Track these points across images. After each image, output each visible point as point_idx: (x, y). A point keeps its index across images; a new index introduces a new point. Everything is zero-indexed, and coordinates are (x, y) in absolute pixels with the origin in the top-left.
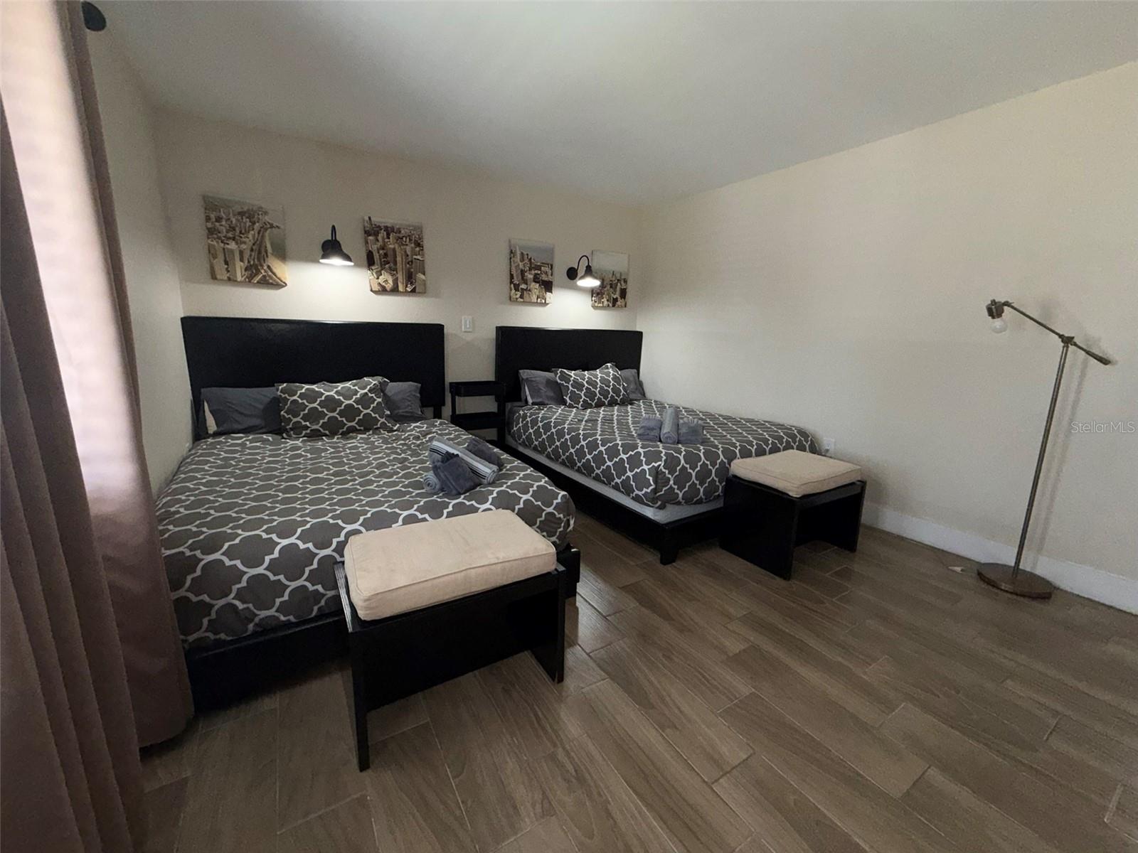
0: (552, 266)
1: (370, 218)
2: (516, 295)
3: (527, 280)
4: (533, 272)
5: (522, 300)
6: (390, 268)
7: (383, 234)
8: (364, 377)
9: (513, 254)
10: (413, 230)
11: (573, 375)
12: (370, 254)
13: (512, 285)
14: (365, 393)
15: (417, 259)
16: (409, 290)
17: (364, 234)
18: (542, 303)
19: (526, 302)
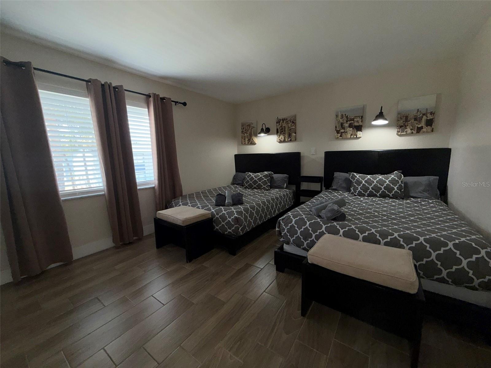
0: (362, 117)
1: (278, 118)
2: (338, 135)
3: (344, 127)
4: (349, 123)
5: (341, 138)
6: (283, 133)
7: (282, 121)
8: (264, 171)
9: (337, 116)
10: (292, 118)
11: (358, 176)
12: (277, 130)
13: (336, 131)
14: (262, 177)
15: (293, 128)
16: (289, 140)
17: (276, 123)
18: (354, 138)
19: (344, 138)
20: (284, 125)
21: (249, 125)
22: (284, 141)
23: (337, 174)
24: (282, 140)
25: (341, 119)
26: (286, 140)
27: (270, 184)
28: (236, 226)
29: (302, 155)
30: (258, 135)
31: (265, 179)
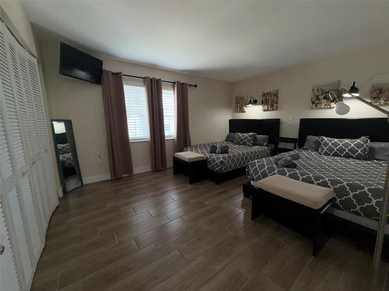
1: (263, 92)
2: (313, 106)
3: (319, 99)
4: (324, 95)
5: (316, 107)
6: (267, 104)
7: (266, 95)
8: (250, 133)
9: (313, 90)
10: (275, 92)
11: (326, 140)
12: (263, 101)
13: (311, 102)
14: (247, 136)
15: (275, 100)
16: (271, 109)
17: (262, 96)
18: (328, 107)
19: (318, 108)
20: (268, 98)
21: (241, 98)
22: (268, 110)
23: (309, 137)
24: (266, 109)
25: (317, 92)
26: (269, 109)
27: (253, 142)
28: (221, 166)
29: (281, 121)
30: (247, 106)
31: (249, 138)
